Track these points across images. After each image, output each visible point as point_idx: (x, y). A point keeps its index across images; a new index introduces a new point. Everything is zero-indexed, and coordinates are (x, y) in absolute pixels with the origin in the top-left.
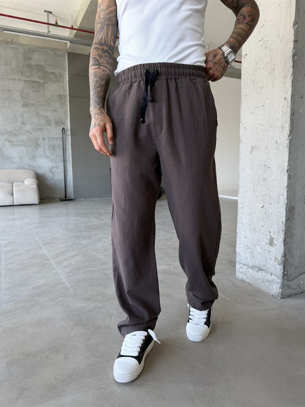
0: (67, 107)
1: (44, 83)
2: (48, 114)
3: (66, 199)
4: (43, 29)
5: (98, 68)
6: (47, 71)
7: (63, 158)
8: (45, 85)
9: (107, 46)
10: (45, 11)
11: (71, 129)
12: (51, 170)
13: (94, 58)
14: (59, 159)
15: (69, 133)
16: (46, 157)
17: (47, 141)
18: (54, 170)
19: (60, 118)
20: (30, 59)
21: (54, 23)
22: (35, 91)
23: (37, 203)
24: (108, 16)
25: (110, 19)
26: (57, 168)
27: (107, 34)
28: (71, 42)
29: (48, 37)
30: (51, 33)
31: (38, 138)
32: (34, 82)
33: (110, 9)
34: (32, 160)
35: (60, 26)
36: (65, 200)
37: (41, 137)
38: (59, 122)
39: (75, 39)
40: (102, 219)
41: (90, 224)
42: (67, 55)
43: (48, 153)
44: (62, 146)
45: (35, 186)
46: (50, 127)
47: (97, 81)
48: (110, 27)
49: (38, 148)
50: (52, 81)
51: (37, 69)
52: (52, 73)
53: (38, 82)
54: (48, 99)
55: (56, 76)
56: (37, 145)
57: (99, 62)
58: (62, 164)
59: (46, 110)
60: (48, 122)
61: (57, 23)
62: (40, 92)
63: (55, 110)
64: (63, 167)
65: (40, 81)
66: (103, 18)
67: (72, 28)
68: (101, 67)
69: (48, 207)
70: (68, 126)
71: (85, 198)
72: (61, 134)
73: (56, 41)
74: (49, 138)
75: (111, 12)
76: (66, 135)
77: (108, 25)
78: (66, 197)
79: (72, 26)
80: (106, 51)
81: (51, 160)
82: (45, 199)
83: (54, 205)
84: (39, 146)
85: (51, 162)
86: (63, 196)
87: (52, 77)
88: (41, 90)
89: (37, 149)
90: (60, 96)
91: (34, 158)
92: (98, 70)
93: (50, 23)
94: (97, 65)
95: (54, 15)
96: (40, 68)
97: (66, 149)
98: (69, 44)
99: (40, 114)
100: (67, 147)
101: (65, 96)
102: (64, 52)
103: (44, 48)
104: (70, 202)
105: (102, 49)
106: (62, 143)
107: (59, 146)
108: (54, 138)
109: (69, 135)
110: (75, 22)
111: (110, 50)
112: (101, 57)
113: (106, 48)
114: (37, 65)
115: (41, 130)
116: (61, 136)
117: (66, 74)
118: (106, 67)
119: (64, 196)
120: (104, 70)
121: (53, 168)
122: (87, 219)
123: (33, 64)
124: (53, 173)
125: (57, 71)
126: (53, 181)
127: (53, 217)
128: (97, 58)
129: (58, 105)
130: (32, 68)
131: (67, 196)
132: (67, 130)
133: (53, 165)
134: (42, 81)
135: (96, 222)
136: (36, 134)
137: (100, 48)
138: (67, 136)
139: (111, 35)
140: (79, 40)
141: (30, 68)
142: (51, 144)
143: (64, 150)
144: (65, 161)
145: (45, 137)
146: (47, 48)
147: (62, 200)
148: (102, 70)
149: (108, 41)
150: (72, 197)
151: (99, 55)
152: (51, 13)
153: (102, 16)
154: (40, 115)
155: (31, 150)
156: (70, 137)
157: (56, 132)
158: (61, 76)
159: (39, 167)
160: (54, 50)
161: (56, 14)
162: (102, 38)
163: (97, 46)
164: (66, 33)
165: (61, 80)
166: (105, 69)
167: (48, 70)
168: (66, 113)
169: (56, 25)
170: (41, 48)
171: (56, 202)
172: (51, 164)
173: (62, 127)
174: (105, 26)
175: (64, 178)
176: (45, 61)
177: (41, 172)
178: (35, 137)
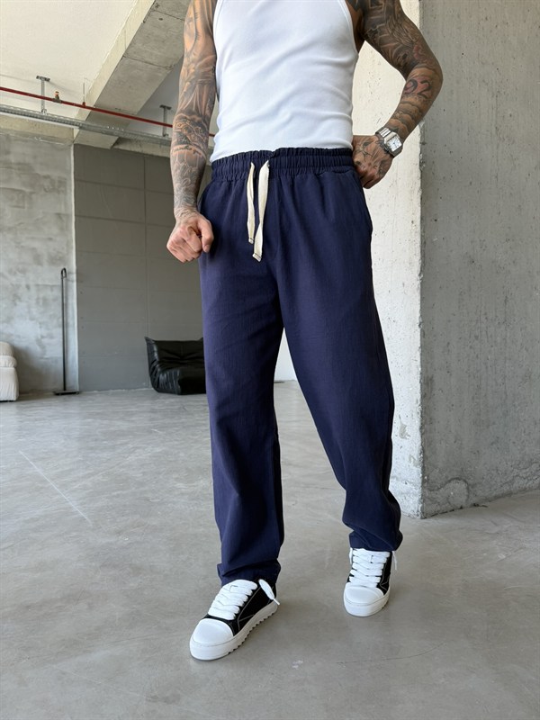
0: (71, 233)
1: (31, 193)
2: (36, 244)
3: (65, 392)
4: (33, 106)
5: (186, 148)
6: (37, 174)
7: (61, 320)
8: (34, 196)
9: (199, 115)
10: (38, 77)
11: (77, 271)
12: (39, 342)
13: (180, 133)
14: (55, 321)
15: (74, 277)
16: (32, 319)
17: (33, 290)
18: (45, 341)
19: (58, 252)
20: (8, 153)
21: (53, 97)
22: (15, 207)
23: (14, 398)
24: (202, 71)
25: (204, 75)
26: (51, 337)
27: (201, 97)
28: (81, 128)
29: (42, 118)
30: (48, 112)
31: (18, 286)
32: (14, 190)
33: (204, 60)
34: (5, 324)
35: (63, 102)
36: (63, 394)
37: (23, 284)
38: (55, 260)
39: (89, 123)
40: (133, 421)
41: (112, 429)
42: (72, 148)
43: (35, 311)
44: (60, 300)
45: (11, 369)
46: (39, 267)
47: (185, 168)
48: (205, 86)
49: (18, 303)
50: (45, 190)
51: (19, 169)
52: (46, 177)
53: (21, 191)
54: (38, 220)
55: (52, 182)
56: (16, 298)
57: (186, 138)
58: (60, 330)
59: (33, 238)
60: (37, 259)
61: (57, 96)
62: (24, 208)
63: (50, 239)
64: (61, 336)
65: (24, 189)
66: (194, 73)
67: (83, 106)
68: (190, 147)
69: (34, 404)
70: (72, 266)
71: (99, 390)
72: (60, 280)
73: (55, 126)
74: (38, 285)
75: (206, 64)
76: (67, 280)
77: (202, 84)
78: (65, 389)
79: (84, 103)
80: (199, 124)
81: (40, 323)
82: (26, 393)
83: (45, 402)
84: (19, 298)
85: (41, 327)
86: (59, 387)
87: (46, 183)
88: (26, 205)
89: (15, 304)
90: (59, 215)
91: (9, 320)
92: (186, 150)
93: (46, 96)
94: (184, 143)
95: (52, 84)
96: (24, 168)
97: (66, 305)
98: (76, 131)
99: (23, 244)
100: (70, 301)
101: (68, 216)
102: (68, 143)
103: (33, 136)
104: (73, 397)
105: (192, 120)
106: (60, 295)
107: (55, 300)
108: (46, 286)
109: (73, 281)
110: (89, 96)
111: (204, 121)
112: (190, 132)
113: (198, 119)
114: (19, 164)
115: (23, 271)
116: (60, 283)
117: (70, 179)
118: (199, 147)
119: (61, 387)
120: (195, 151)
121: (42, 337)
122: (105, 422)
123: (13, 161)
124: (43, 347)
125: (55, 174)
126: (43, 360)
127: (44, 419)
128: (185, 132)
129: (55, 231)
130: (11, 168)
131: (68, 386)
132: (71, 273)
133: (44, 332)
134: (28, 190)
135: (123, 425)
136: (14, 280)
137: (188, 117)
138: (70, 283)
139: (207, 100)
140: (95, 125)
141: (7, 168)
142: (41, 295)
143: (64, 307)
144: (64, 326)
145: (31, 284)
146: (38, 136)
147: (58, 394)
148: (192, 151)
149: (201, 107)
150: (77, 388)
151: (187, 128)
152: (48, 80)
153: (192, 71)
154: (22, 247)
155: (4, 306)
156: (75, 284)
157: (51, 276)
158: (63, 183)
159: (19, 336)
160: (51, 139)
161: (56, 83)
162: (192, 103)
163: (184, 115)
164: (73, 113)
165: (62, 188)
166: (197, 150)
167: (38, 172)
168: (68, 244)
169: (57, 100)
170: (27, 136)
171: (48, 397)
172: (40, 331)
173: (62, 268)
174: (197, 86)
175: (62, 356)
176: (35, 157)
177: (21, 344)
178: (12, 285)
